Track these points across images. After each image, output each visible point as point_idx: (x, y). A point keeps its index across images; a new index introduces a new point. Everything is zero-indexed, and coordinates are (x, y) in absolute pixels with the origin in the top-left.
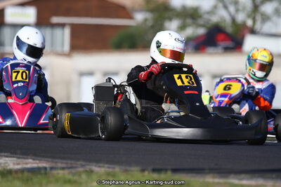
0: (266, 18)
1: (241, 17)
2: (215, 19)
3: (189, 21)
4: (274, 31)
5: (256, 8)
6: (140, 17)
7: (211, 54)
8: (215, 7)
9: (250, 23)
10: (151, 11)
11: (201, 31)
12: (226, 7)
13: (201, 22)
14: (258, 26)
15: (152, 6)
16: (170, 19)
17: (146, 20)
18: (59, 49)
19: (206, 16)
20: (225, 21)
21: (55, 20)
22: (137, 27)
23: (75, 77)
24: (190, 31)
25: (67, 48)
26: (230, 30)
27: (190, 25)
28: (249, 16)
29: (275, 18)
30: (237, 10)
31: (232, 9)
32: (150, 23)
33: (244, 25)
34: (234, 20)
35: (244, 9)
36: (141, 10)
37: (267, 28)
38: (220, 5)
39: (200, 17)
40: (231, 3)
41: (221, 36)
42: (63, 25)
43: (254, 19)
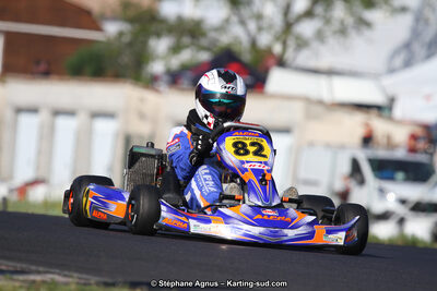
0: (302, 44)
1: (264, 40)
2: (225, 40)
3: (186, 40)
4: (312, 64)
5: (288, 26)
6: (112, 28)
8: (227, 21)
9: (277, 49)
10: (130, 20)
11: (204, 56)
12: (243, 23)
13: (204, 42)
14: (289, 55)
15: (131, 13)
16: (158, 35)
17: (121, 34)
19: (213, 35)
20: (240, 43)
22: (108, 43)
23: (9, 114)
24: (186, 56)
26: (247, 57)
27: (187, 47)
28: (277, 38)
29: (315, 44)
30: (260, 29)
31: (252, 26)
32: (126, 39)
33: (269, 51)
34: (254, 43)
35: (270, 27)
36: (114, 18)
37: (304, 58)
38: (235, 19)
39: (203, 34)
40: (251, 18)
41: (234, 67)
43: (285, 44)
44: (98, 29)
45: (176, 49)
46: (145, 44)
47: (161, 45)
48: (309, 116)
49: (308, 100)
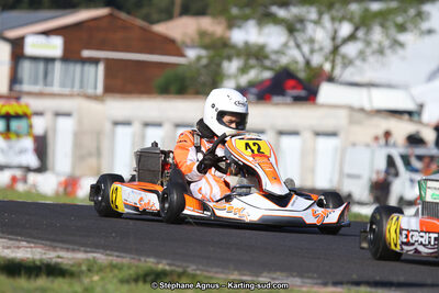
0: (348, 63)
1: (316, 60)
2: (284, 61)
3: (252, 62)
4: (357, 79)
5: (335, 50)
6: (192, 54)
7: (277, 104)
9: (327, 67)
10: (205, 47)
11: (267, 75)
12: (298, 47)
13: (267, 63)
14: (337, 72)
16: (229, 59)
17: (199, 58)
18: (90, 91)
19: (273, 57)
20: (296, 62)
21: (86, 53)
23: (108, 126)
24: (252, 75)
25: (100, 89)
26: (302, 75)
27: (252, 67)
28: (327, 59)
29: (358, 63)
30: (312, 51)
31: (306, 49)
32: (204, 61)
33: (320, 69)
34: (308, 63)
35: (321, 49)
36: (193, 46)
37: (348, 74)
38: (292, 43)
39: (266, 57)
40: (305, 42)
41: (291, 83)
42: (95, 61)
43: (333, 62)
44: (183, 55)
45: (244, 70)
46: (219, 65)
47: (232, 67)
48: (352, 122)
49: (351, 108)
